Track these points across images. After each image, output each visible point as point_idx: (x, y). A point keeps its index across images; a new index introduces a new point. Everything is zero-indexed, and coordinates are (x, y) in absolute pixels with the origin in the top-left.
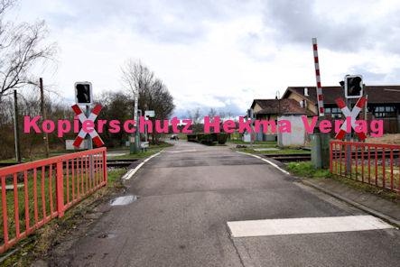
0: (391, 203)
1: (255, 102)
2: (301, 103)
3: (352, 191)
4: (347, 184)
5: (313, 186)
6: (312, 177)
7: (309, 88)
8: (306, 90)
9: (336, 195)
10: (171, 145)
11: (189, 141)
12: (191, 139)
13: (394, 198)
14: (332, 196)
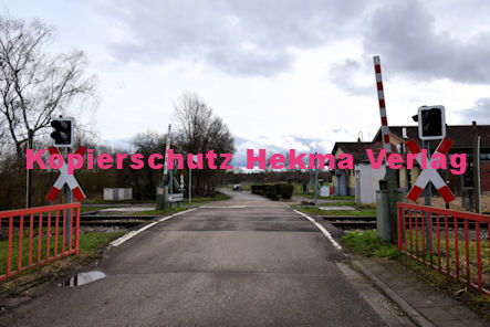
0: (473, 315)
1: (337, 146)
2: (398, 147)
3: (419, 285)
4: (418, 271)
5: (361, 272)
6: (369, 256)
7: (408, 128)
8: (404, 130)
9: (388, 291)
10: (228, 198)
11: (253, 193)
12: (256, 191)
13: (481, 305)
14: (383, 293)
